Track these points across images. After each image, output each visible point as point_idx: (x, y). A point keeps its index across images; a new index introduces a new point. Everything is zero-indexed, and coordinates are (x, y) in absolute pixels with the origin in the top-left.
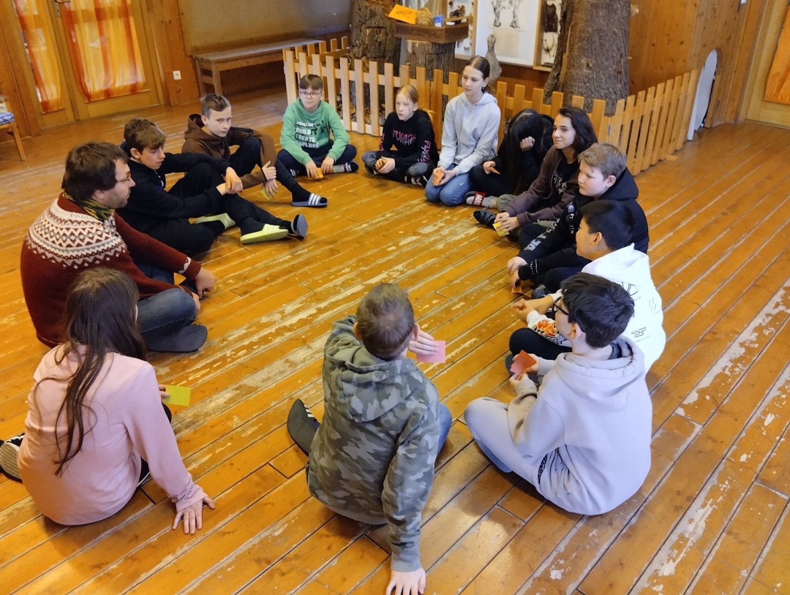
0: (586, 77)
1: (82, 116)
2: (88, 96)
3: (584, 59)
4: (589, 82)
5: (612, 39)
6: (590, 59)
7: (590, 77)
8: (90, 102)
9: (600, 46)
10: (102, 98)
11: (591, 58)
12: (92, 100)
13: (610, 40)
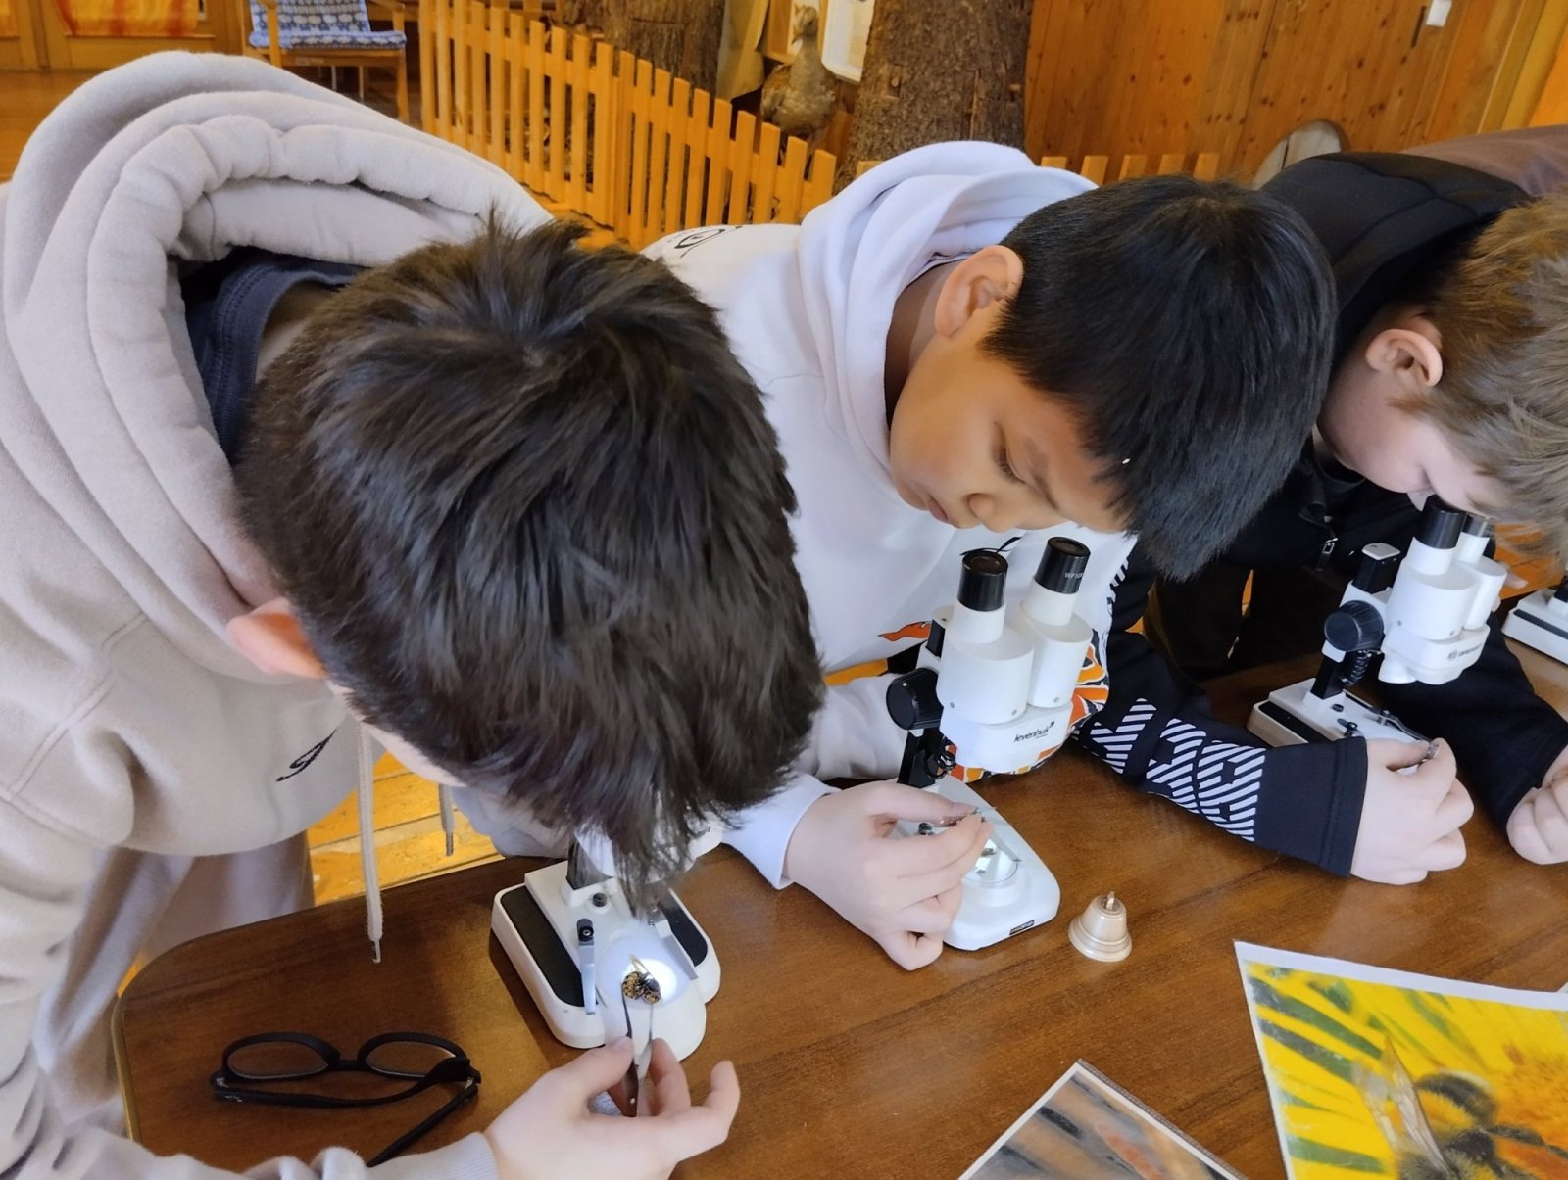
0: (885, 111)
1: (56, 62)
2: (73, 25)
3: (886, 66)
4: (890, 126)
5: (954, 27)
6: (897, 68)
7: (894, 112)
8: (74, 36)
9: (924, 39)
10: (104, 33)
11: (902, 66)
12: (80, 33)
13: (949, 29)
